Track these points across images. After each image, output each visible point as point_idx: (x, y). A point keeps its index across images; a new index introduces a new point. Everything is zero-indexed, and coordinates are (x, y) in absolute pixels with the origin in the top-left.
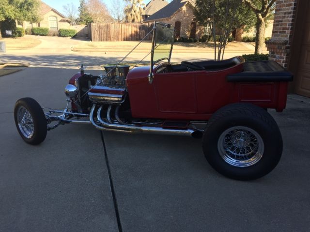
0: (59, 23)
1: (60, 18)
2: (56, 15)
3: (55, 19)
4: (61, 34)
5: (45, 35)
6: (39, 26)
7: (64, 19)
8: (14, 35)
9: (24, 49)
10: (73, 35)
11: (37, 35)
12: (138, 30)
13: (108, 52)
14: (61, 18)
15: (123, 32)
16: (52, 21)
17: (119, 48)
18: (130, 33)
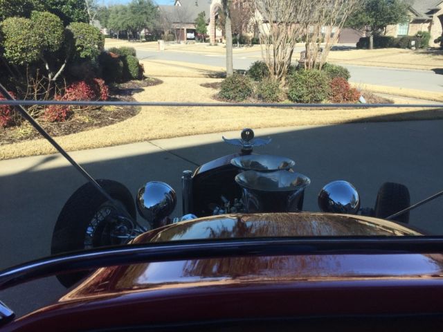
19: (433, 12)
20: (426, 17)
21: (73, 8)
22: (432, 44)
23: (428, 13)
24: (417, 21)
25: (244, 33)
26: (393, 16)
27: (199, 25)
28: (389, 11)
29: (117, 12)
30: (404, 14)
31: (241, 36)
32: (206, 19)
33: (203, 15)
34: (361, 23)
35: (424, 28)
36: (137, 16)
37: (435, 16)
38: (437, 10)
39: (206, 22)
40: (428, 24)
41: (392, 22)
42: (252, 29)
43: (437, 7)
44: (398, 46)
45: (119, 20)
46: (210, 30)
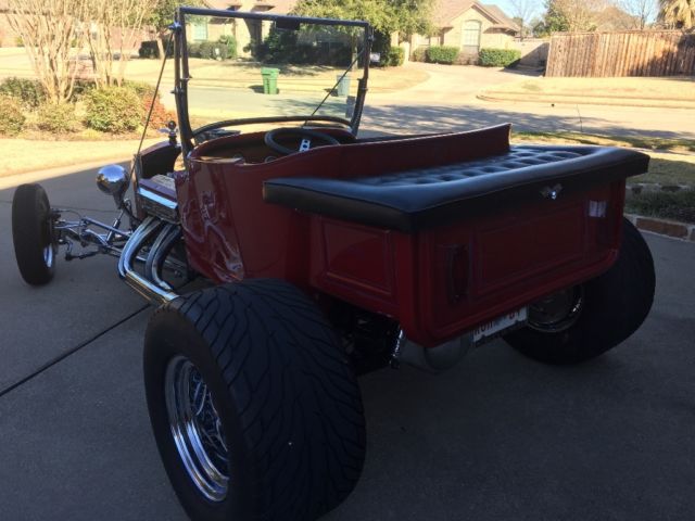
0: (483, 35)
1: (487, 24)
2: (481, 18)
3: (477, 25)
4: (484, 60)
5: (450, 63)
6: (442, 43)
7: (496, 26)
8: (384, 62)
9: (383, 92)
10: (508, 62)
11: (434, 62)
12: (676, 49)
13: (559, 102)
14: (490, 25)
15: (631, 54)
16: (469, 32)
17: (598, 93)
18: (649, 56)
22: (240, 52)
24: (215, 21)
35: (226, 30)
40: (231, 26)
44: (199, 56)
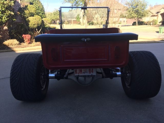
19: (158, 13)
20: (156, 14)
21: (42, 14)
22: (158, 23)
23: (156, 13)
24: (152, 16)
25: (93, 21)
26: (144, 14)
27: (78, 19)
28: (142, 13)
29: (49, 15)
30: (148, 13)
31: (92, 22)
32: (80, 16)
33: (79, 15)
34: (133, 17)
35: (155, 18)
36: (56, 16)
37: (159, 14)
38: (159, 12)
39: (80, 18)
40: (157, 17)
41: (144, 16)
42: (96, 20)
43: (160, 11)
44: (147, 24)
45: (50, 17)
46: (81, 20)
